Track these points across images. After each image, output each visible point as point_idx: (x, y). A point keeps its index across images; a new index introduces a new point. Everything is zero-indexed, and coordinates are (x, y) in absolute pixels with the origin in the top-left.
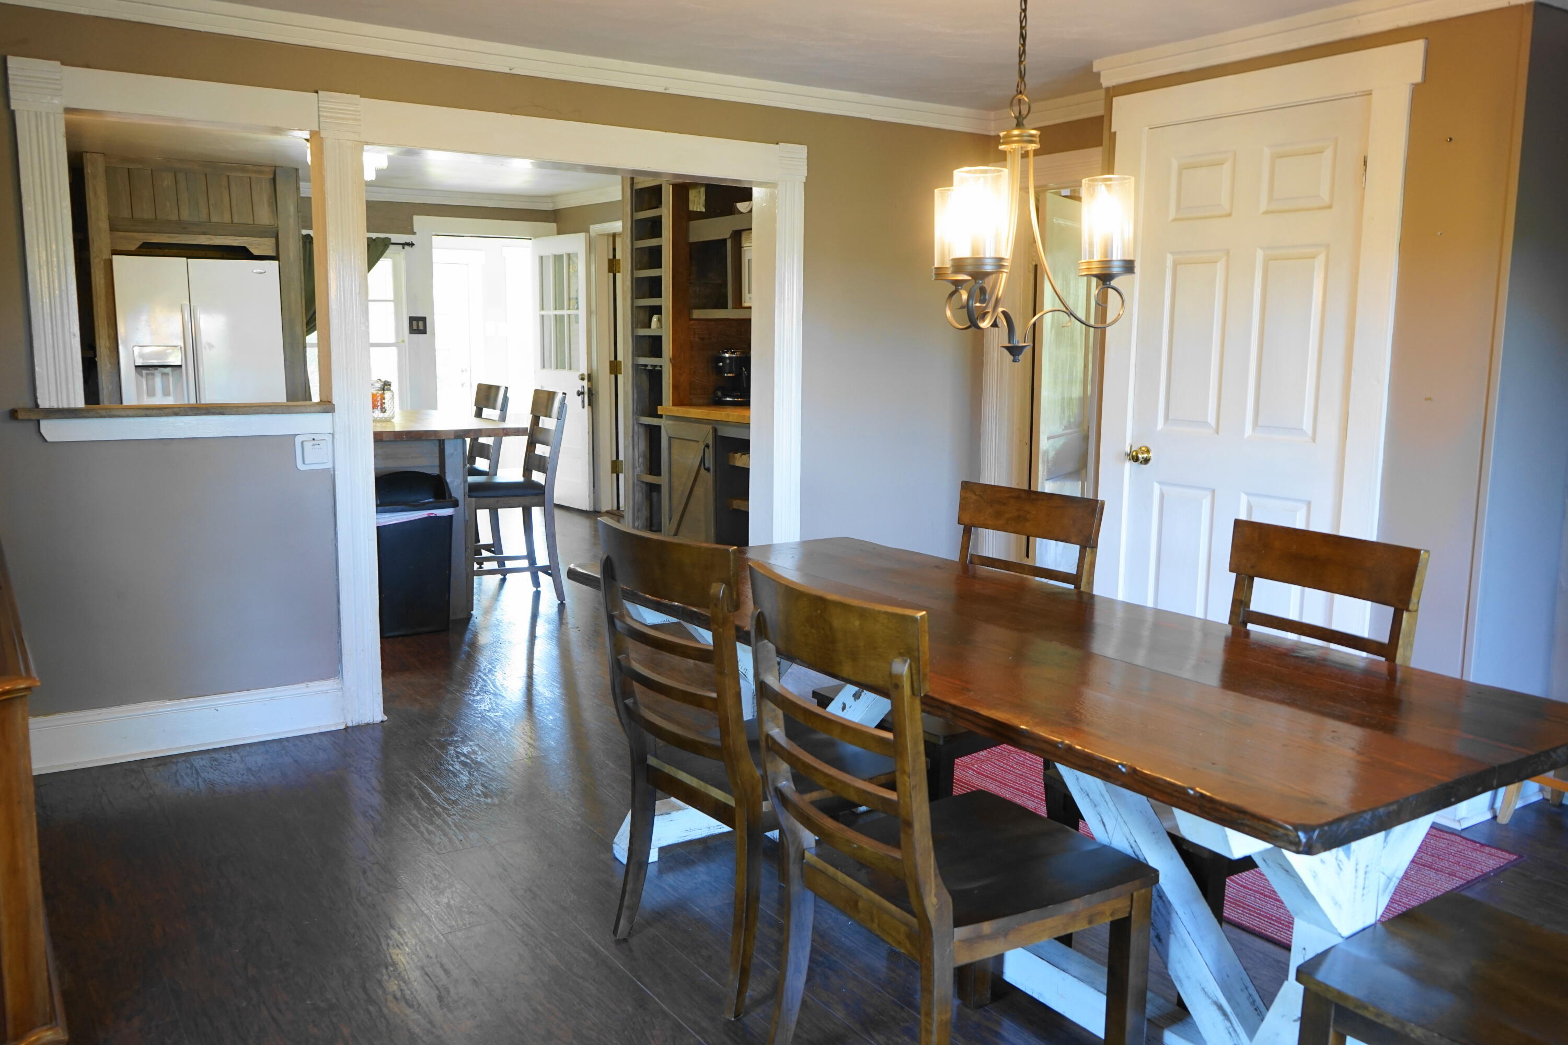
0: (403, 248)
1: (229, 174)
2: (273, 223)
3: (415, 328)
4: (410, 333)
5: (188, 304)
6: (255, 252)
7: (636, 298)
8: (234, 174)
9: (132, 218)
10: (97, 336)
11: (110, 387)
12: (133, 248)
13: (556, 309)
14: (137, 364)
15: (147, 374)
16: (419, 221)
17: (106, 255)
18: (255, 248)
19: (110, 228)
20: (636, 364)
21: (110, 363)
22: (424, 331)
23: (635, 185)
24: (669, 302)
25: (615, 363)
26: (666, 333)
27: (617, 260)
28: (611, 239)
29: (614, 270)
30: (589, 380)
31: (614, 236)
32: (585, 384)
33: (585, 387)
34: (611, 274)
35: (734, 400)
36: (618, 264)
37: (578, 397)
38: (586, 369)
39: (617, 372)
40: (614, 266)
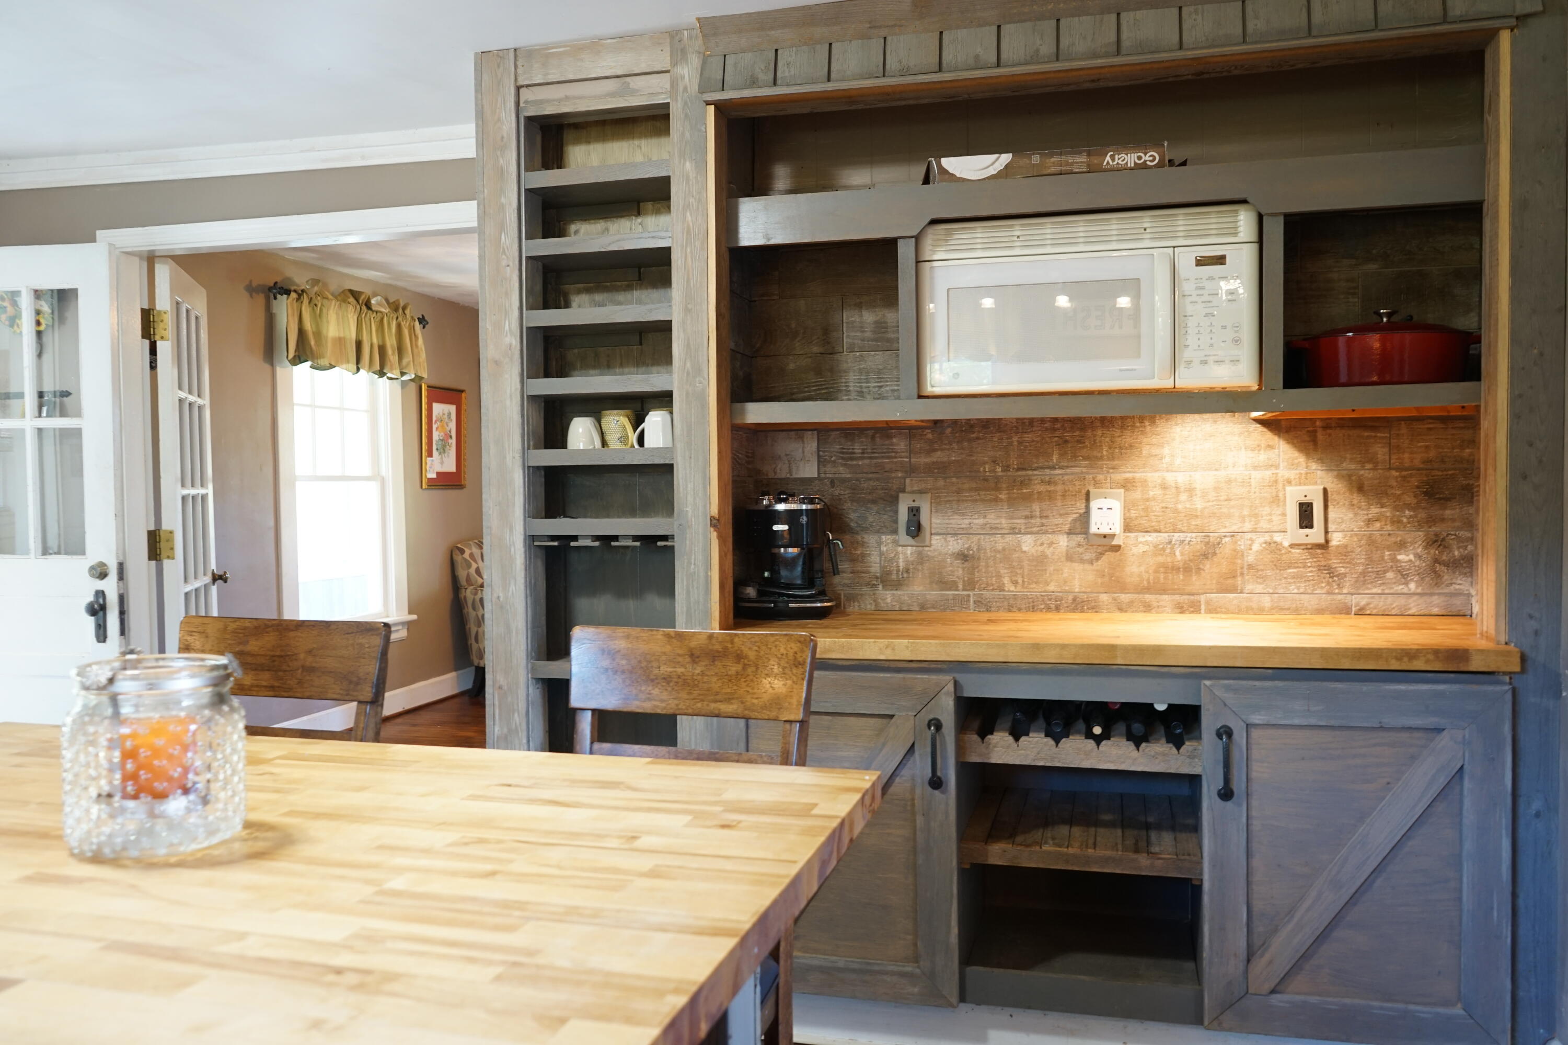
7: (528, 376)
20: (533, 537)
23: (522, 105)
24: (706, 383)
25: (159, 536)
26: (693, 456)
27: (159, 312)
28: (145, 265)
29: (152, 333)
30: (121, 576)
31: (151, 259)
32: (110, 587)
33: (106, 593)
34: (147, 342)
35: (808, 605)
36: (162, 321)
37: (93, 618)
38: (115, 553)
39: (164, 554)
40: (152, 326)
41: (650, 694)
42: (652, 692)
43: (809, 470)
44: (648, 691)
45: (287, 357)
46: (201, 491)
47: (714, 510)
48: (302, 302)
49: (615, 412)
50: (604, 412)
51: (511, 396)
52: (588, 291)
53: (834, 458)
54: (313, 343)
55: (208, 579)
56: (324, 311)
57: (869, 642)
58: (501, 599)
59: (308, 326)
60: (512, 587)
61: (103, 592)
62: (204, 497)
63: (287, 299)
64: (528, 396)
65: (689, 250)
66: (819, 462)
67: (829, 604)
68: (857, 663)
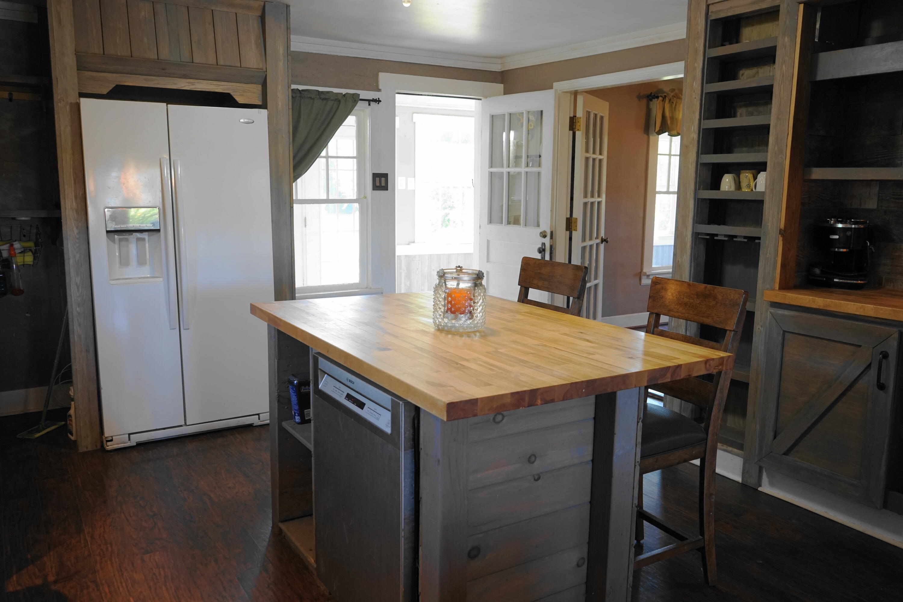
0: (369, 105)
1: (213, 8)
2: (261, 66)
3: (378, 184)
4: (374, 189)
5: (168, 157)
6: (240, 100)
7: (702, 154)
8: (218, 9)
9: (104, 54)
10: (62, 196)
11: (78, 256)
12: (105, 91)
13: (509, 167)
14: (108, 229)
15: (120, 240)
16: (384, 78)
17: (73, 98)
18: (240, 95)
19: (78, 66)
20: (696, 233)
21: (77, 228)
22: (385, 188)
23: (710, 14)
24: (784, 158)
25: (572, 220)
26: (774, 197)
27: (578, 118)
28: (573, 96)
29: (574, 128)
30: (552, 237)
31: (575, 93)
32: (547, 241)
33: (546, 244)
34: (571, 132)
35: (848, 281)
36: (579, 122)
37: (540, 254)
38: (550, 227)
39: (573, 229)
40: (574, 124)
41: (678, 310)
42: (679, 309)
43: (872, 204)
44: (677, 308)
45: (655, 131)
46: (596, 199)
47: (782, 226)
48: (665, 102)
49: (747, 171)
50: (742, 171)
51: (692, 163)
52: (746, 106)
53: (888, 198)
54: (669, 122)
55: (599, 241)
56: (677, 105)
57: (851, 304)
58: (680, 262)
59: (667, 114)
60: (685, 256)
61: (545, 244)
62: (599, 203)
63: (657, 101)
64: (700, 164)
65: (782, 86)
66: (879, 200)
67: (862, 282)
68: (844, 314)
